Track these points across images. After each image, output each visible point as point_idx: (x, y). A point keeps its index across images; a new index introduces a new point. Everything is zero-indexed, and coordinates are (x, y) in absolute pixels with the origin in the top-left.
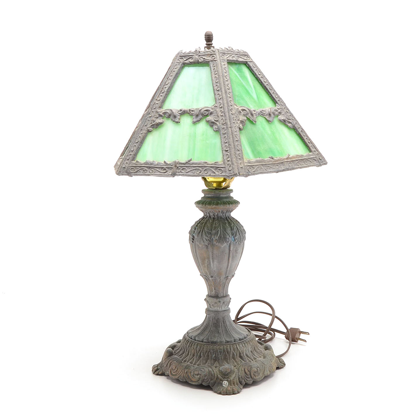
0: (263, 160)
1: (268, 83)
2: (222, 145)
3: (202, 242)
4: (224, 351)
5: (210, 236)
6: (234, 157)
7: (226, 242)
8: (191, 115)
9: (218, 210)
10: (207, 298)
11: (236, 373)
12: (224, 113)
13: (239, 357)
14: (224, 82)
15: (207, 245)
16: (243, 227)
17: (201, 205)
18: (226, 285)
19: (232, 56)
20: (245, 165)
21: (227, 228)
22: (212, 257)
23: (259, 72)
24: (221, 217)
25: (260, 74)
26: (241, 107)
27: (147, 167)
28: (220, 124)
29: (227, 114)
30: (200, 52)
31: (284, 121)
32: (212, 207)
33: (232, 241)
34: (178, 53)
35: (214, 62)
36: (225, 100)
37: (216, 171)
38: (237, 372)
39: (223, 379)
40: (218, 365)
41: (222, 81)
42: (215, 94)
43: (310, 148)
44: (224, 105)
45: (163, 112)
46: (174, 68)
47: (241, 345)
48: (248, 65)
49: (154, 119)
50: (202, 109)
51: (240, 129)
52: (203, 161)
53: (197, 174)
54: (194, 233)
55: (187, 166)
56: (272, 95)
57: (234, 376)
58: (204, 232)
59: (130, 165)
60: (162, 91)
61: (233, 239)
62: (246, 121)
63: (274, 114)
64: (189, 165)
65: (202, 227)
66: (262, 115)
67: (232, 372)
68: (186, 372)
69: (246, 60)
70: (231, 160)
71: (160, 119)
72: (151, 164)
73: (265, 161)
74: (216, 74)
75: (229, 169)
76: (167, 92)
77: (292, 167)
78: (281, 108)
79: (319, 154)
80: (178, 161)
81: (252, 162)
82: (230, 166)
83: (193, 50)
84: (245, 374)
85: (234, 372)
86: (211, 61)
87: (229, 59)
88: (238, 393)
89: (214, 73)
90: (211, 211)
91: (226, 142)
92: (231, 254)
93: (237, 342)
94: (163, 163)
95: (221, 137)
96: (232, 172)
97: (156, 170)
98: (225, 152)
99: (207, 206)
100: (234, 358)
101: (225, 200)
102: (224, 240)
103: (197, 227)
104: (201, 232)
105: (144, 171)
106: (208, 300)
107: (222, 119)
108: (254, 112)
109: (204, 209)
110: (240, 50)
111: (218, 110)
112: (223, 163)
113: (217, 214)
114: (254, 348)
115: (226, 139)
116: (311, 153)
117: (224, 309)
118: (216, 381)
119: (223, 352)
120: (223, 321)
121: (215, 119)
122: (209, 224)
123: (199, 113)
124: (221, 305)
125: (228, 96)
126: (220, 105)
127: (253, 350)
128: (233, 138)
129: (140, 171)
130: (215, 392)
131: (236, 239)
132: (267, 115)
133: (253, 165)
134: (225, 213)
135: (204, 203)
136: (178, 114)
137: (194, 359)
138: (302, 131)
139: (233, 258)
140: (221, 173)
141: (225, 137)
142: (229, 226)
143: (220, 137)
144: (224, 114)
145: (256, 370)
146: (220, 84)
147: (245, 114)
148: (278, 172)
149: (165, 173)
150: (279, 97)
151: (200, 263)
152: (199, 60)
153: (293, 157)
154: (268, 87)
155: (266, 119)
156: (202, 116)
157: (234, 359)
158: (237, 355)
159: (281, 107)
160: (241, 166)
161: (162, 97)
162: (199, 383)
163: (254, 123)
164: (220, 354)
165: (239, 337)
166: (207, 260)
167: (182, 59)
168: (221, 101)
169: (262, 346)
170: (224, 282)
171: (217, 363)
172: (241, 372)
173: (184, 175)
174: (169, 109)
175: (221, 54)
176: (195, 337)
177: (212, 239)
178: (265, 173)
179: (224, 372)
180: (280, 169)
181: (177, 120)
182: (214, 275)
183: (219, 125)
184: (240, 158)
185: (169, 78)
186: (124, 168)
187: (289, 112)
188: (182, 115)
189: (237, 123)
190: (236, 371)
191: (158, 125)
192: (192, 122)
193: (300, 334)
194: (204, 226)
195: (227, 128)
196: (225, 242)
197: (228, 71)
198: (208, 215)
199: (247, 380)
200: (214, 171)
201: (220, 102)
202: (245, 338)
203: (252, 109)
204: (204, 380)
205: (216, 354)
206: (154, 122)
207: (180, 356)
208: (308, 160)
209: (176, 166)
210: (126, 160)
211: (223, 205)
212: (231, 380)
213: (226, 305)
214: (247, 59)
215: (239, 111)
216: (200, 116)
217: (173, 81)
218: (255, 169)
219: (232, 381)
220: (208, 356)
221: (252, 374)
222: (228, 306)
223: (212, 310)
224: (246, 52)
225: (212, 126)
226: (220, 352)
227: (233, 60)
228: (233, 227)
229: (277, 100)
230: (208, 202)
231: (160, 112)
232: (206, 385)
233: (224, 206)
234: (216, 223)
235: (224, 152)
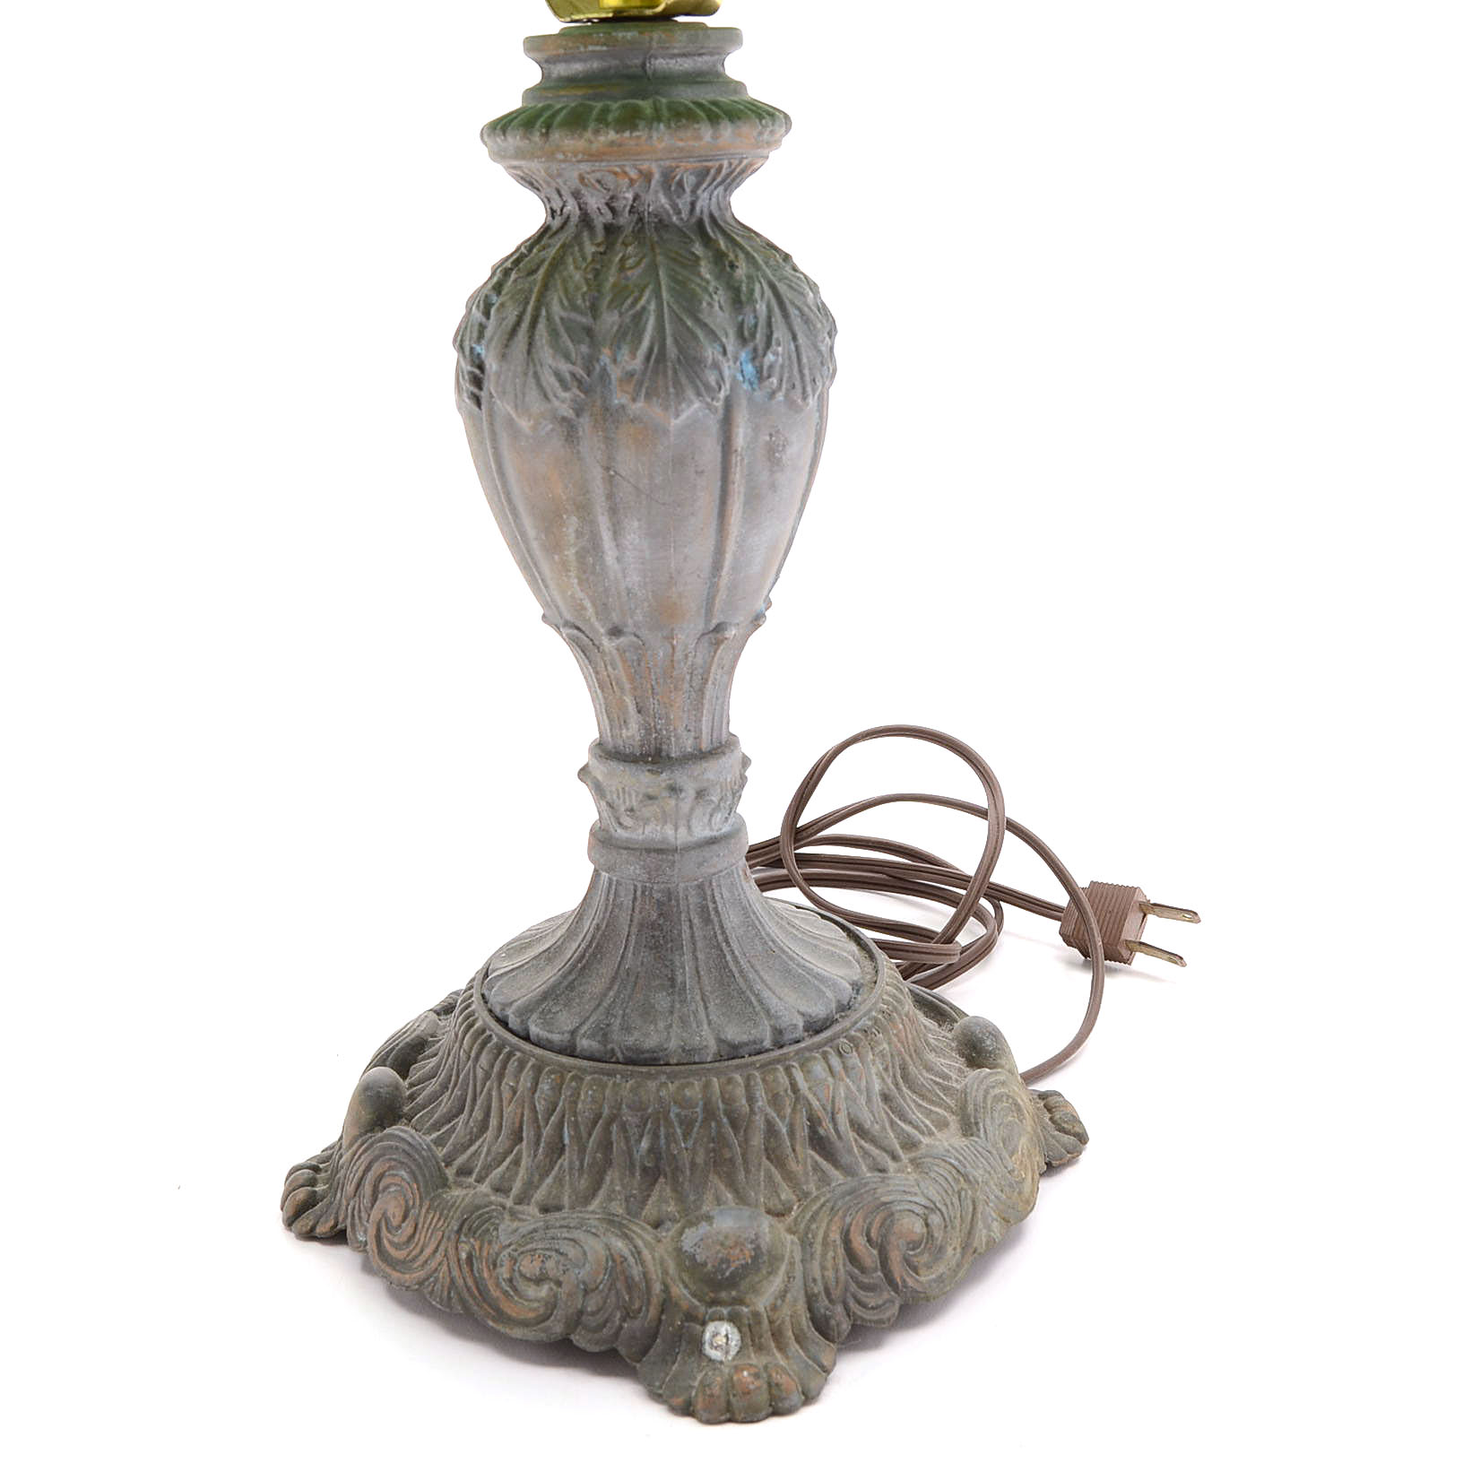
3: (533, 394)
4: (710, 1113)
5: (584, 349)
7: (699, 394)
9: (635, 167)
10: (595, 763)
11: (792, 1264)
13: (811, 1139)
15: (570, 413)
16: (814, 287)
17: (521, 132)
18: (713, 684)
21: (706, 290)
22: (610, 496)
24: (660, 221)
32: (595, 146)
33: (746, 386)
38: (798, 1257)
39: (702, 1309)
40: (671, 1208)
47: (819, 1068)
54: (481, 335)
57: (777, 1283)
58: (542, 326)
61: (749, 369)
65: (531, 291)
67: (761, 1261)
68: (464, 1256)
84: (849, 1267)
85: (775, 1259)
88: (809, 1398)
90: (591, 178)
92: (737, 476)
93: (796, 1047)
99: (556, 135)
100: (774, 1154)
101: (686, 95)
102: (684, 380)
103: (499, 293)
104: (525, 325)
106: (600, 778)
109: (536, 167)
113: (636, 198)
114: (904, 1068)
117: (707, 833)
118: (660, 1321)
119: (705, 1120)
120: (704, 910)
122: (577, 268)
124: (685, 807)
127: (897, 1085)
130: (656, 1396)
131: (771, 367)
134: (688, 190)
135: (543, 125)
137: (517, 1162)
139: (754, 499)
142: (718, 278)
145: (918, 1227)
151: (535, 545)
157: (780, 1163)
158: (792, 1133)
162: (545, 1330)
164: (686, 1135)
165: (802, 1009)
166: (573, 523)
169: (947, 1026)
170: (699, 661)
171: (668, 1191)
172: (824, 1255)
176: (525, 1012)
177: (604, 374)
179: (709, 1266)
182: (630, 621)
190: (787, 1255)
193: (1145, 916)
194: (546, 287)
196: (690, 393)
198: (571, 207)
199: (859, 1302)
202: (844, 1008)
204: (581, 1313)
205: (656, 1136)
207: (436, 1126)
211: (669, 127)
212: (756, 1315)
213: (717, 809)
219: (766, 1321)
220: (606, 1146)
221: (895, 1257)
222: (731, 809)
223: (627, 840)
226: (681, 1123)
228: (744, 288)
230: (563, 114)
232: (596, 1349)
233: (681, 134)
234: (630, 262)
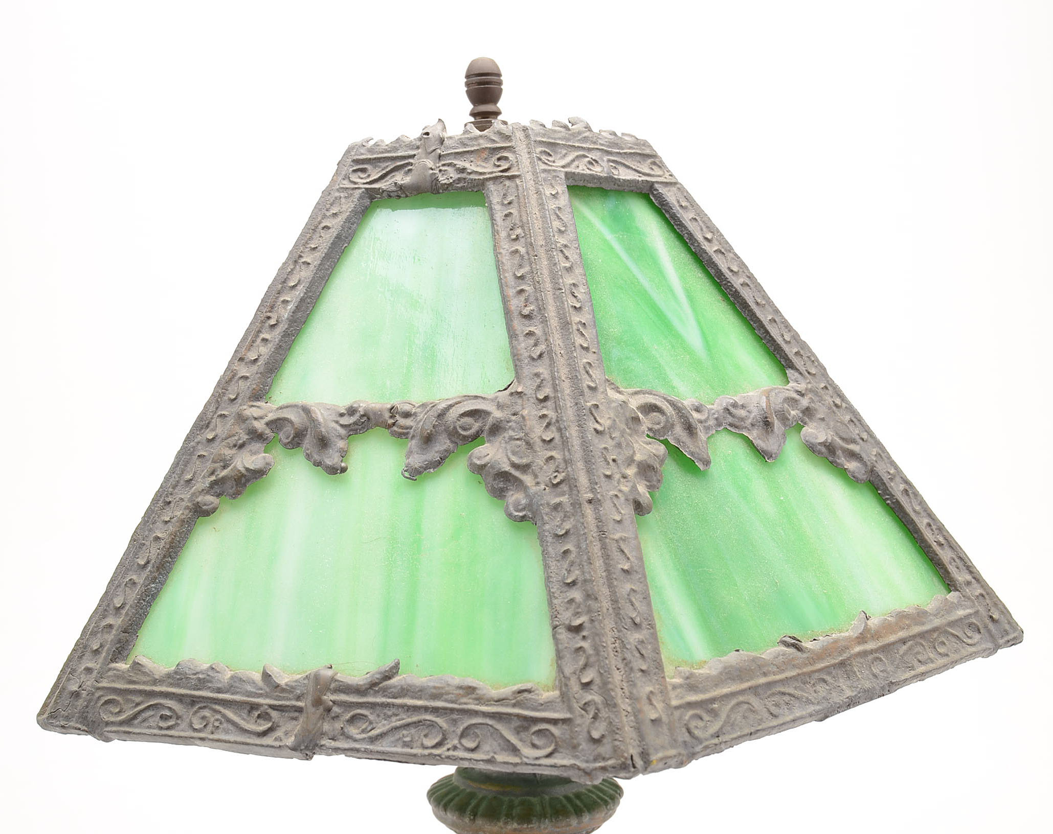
0: (754, 660)
1: (749, 277)
2: (551, 596)
6: (614, 661)
8: (400, 435)
12: (559, 430)
14: (554, 277)
19: (587, 159)
20: (675, 703)
23: (708, 227)
25: (709, 236)
26: (636, 393)
27: (180, 698)
28: (538, 483)
29: (573, 432)
30: (442, 141)
31: (830, 448)
34: (348, 152)
35: (507, 183)
36: (561, 362)
37: (521, 740)
41: (546, 272)
42: (512, 335)
43: (947, 572)
44: (556, 391)
45: (271, 417)
46: (328, 214)
48: (659, 197)
49: (228, 452)
50: (451, 406)
51: (639, 508)
52: (457, 681)
53: (426, 752)
55: (373, 706)
56: (767, 332)
59: (104, 684)
60: (269, 318)
62: (662, 462)
63: (784, 419)
64: (384, 700)
66: (731, 425)
69: (649, 175)
70: (598, 681)
71: (255, 453)
72: (202, 683)
73: (765, 669)
74: (517, 239)
75: (589, 732)
76: (290, 326)
77: (886, 679)
78: (811, 391)
79: (988, 594)
80: (330, 673)
81: (708, 678)
82: (595, 717)
83: (413, 134)
86: (496, 178)
87: (577, 171)
89: (509, 235)
91: (574, 583)
94: (257, 677)
95: (545, 553)
96: (605, 749)
97: (224, 716)
98: (570, 635)
99: (480, 822)
105: (163, 718)
107: (551, 458)
108: (696, 415)
110: (619, 134)
111: (530, 411)
112: (557, 693)
115: (572, 564)
116: (953, 596)
121: (515, 459)
123: (434, 427)
125: (577, 344)
126: (539, 387)
128: (607, 557)
129: (144, 715)
132: (753, 425)
133: (713, 700)
135: (470, 808)
136: (339, 428)
138: (906, 491)
140: (549, 756)
141: (566, 552)
143: (540, 549)
144: (557, 436)
146: (536, 285)
147: (657, 427)
148: (826, 717)
149: (264, 734)
150: (796, 337)
152: (440, 175)
153: (887, 627)
154: (746, 294)
155: (750, 444)
156: (452, 442)
159: (809, 386)
160: (654, 716)
161: (269, 345)
163: (701, 466)
167: (362, 175)
168: (542, 369)
173: (358, 750)
174: (295, 406)
175: (539, 149)
178: (770, 731)
180: (836, 698)
181: (332, 458)
183: (533, 489)
184: (644, 667)
185: (303, 260)
186: (76, 695)
187: (844, 405)
188: (356, 432)
189: (624, 477)
191: (243, 480)
192: (403, 467)
195: (576, 505)
197: (574, 224)
200: (514, 740)
201: (537, 375)
203: (688, 401)
206: (224, 467)
208: (947, 632)
209: (318, 702)
210: (88, 654)
211: (551, 821)
214: (652, 173)
215: (628, 415)
216: (443, 444)
217: (320, 274)
218: (723, 716)
224: (645, 144)
225: (499, 494)
227: (593, 177)
229: (790, 351)
230: (483, 804)
231: (256, 419)
233: (559, 825)
235: (564, 635)
